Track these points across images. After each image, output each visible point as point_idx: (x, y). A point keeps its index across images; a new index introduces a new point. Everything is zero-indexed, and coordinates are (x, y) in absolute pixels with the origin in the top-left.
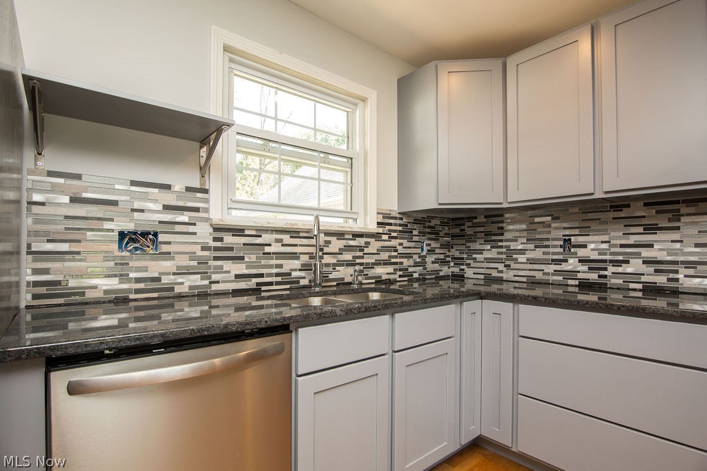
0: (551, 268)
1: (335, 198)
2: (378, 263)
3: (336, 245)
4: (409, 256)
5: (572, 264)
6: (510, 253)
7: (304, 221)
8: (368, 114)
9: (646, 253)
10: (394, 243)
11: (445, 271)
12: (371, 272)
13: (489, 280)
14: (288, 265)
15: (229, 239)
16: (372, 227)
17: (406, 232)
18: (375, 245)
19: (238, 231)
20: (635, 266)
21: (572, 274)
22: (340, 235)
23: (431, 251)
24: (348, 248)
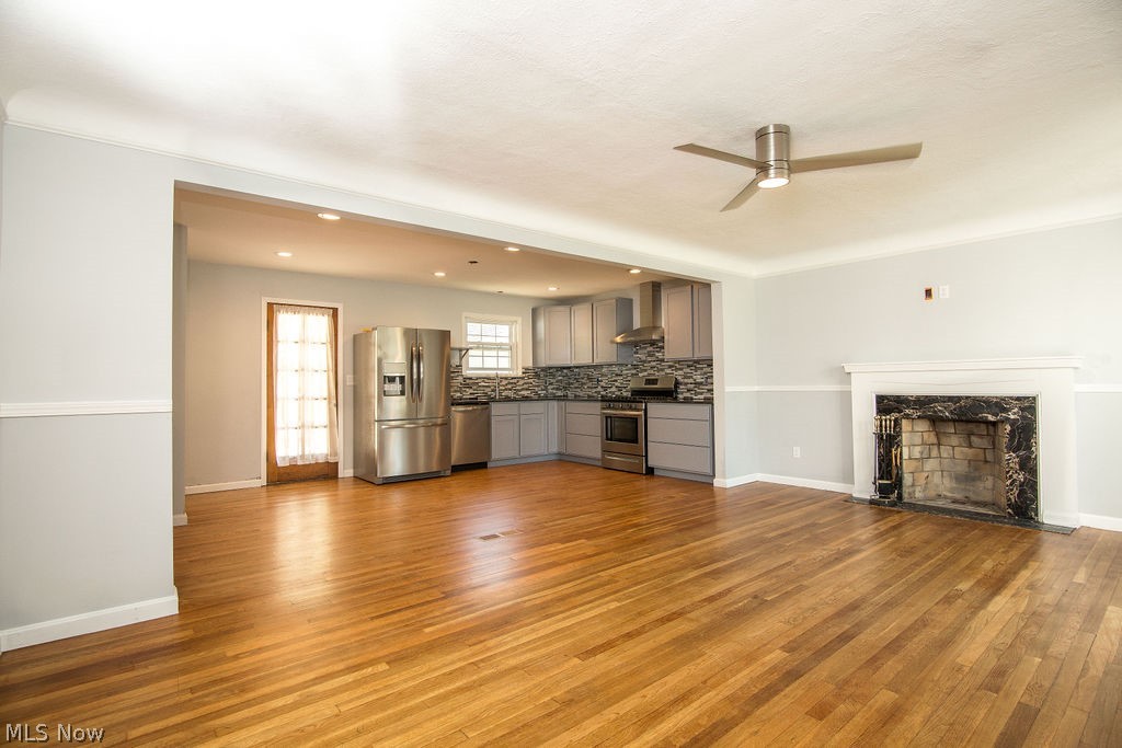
0: (594, 390)
1: (505, 363)
2: (523, 389)
3: (504, 382)
4: (538, 386)
5: (599, 389)
6: (583, 384)
7: (492, 373)
8: (518, 328)
9: (616, 384)
10: (531, 381)
11: (559, 393)
12: (522, 393)
13: (576, 396)
14: (487, 390)
15: (468, 381)
16: (520, 374)
17: (537, 375)
18: (521, 382)
19: (470, 379)
20: (614, 389)
21: (599, 393)
22: (506, 378)
23: (551, 384)
24: (509, 383)
